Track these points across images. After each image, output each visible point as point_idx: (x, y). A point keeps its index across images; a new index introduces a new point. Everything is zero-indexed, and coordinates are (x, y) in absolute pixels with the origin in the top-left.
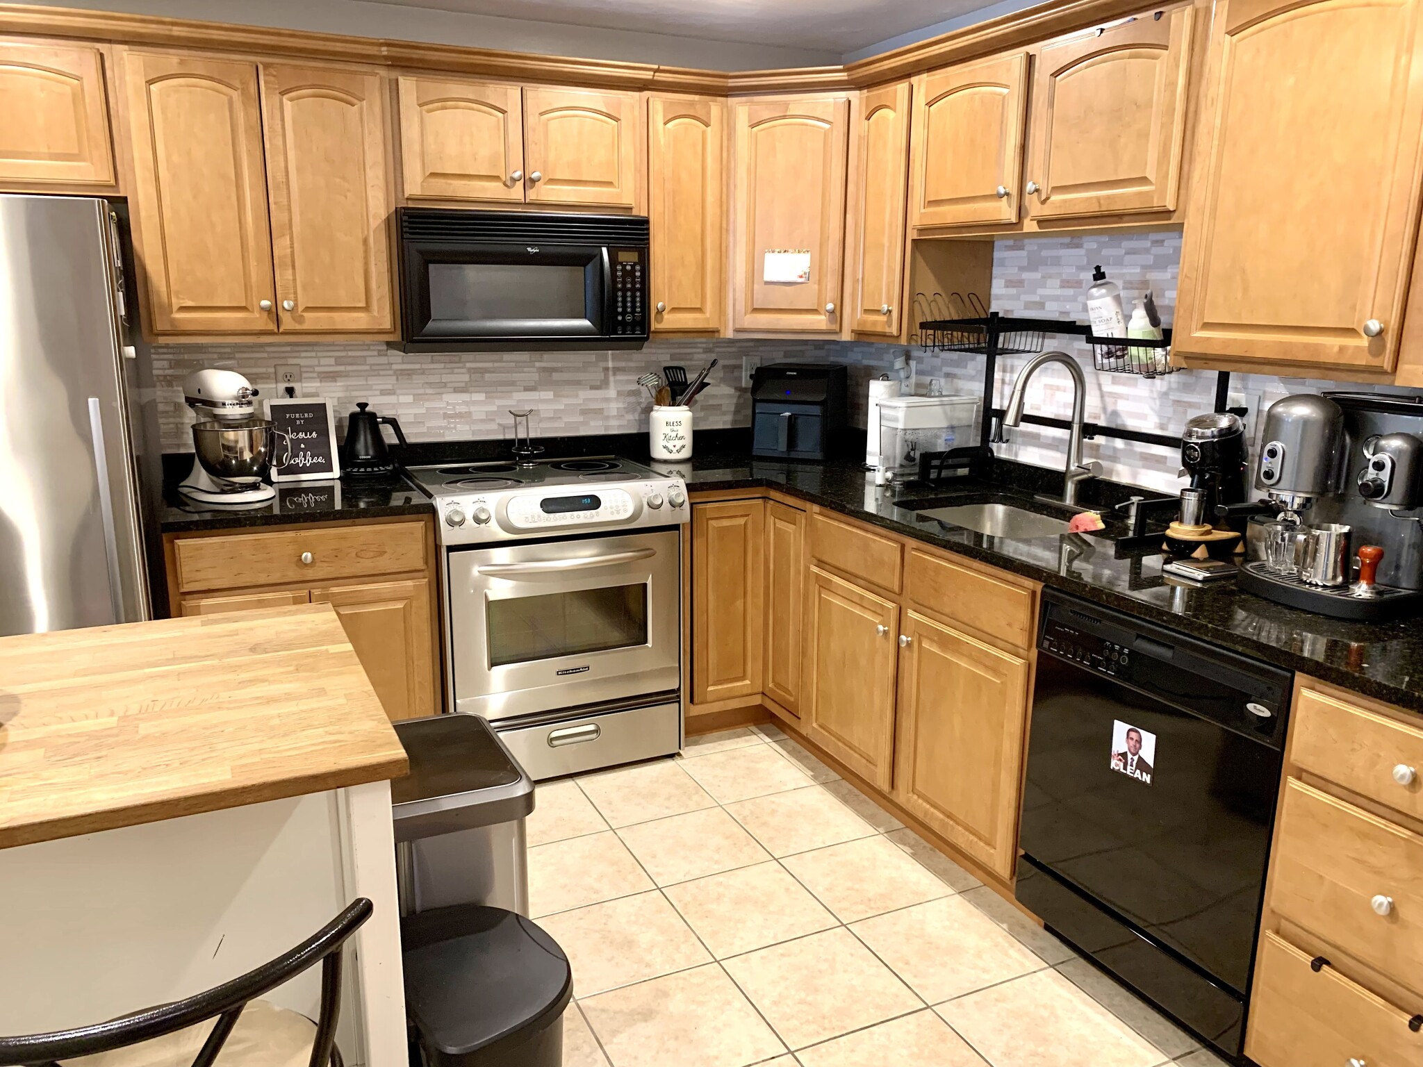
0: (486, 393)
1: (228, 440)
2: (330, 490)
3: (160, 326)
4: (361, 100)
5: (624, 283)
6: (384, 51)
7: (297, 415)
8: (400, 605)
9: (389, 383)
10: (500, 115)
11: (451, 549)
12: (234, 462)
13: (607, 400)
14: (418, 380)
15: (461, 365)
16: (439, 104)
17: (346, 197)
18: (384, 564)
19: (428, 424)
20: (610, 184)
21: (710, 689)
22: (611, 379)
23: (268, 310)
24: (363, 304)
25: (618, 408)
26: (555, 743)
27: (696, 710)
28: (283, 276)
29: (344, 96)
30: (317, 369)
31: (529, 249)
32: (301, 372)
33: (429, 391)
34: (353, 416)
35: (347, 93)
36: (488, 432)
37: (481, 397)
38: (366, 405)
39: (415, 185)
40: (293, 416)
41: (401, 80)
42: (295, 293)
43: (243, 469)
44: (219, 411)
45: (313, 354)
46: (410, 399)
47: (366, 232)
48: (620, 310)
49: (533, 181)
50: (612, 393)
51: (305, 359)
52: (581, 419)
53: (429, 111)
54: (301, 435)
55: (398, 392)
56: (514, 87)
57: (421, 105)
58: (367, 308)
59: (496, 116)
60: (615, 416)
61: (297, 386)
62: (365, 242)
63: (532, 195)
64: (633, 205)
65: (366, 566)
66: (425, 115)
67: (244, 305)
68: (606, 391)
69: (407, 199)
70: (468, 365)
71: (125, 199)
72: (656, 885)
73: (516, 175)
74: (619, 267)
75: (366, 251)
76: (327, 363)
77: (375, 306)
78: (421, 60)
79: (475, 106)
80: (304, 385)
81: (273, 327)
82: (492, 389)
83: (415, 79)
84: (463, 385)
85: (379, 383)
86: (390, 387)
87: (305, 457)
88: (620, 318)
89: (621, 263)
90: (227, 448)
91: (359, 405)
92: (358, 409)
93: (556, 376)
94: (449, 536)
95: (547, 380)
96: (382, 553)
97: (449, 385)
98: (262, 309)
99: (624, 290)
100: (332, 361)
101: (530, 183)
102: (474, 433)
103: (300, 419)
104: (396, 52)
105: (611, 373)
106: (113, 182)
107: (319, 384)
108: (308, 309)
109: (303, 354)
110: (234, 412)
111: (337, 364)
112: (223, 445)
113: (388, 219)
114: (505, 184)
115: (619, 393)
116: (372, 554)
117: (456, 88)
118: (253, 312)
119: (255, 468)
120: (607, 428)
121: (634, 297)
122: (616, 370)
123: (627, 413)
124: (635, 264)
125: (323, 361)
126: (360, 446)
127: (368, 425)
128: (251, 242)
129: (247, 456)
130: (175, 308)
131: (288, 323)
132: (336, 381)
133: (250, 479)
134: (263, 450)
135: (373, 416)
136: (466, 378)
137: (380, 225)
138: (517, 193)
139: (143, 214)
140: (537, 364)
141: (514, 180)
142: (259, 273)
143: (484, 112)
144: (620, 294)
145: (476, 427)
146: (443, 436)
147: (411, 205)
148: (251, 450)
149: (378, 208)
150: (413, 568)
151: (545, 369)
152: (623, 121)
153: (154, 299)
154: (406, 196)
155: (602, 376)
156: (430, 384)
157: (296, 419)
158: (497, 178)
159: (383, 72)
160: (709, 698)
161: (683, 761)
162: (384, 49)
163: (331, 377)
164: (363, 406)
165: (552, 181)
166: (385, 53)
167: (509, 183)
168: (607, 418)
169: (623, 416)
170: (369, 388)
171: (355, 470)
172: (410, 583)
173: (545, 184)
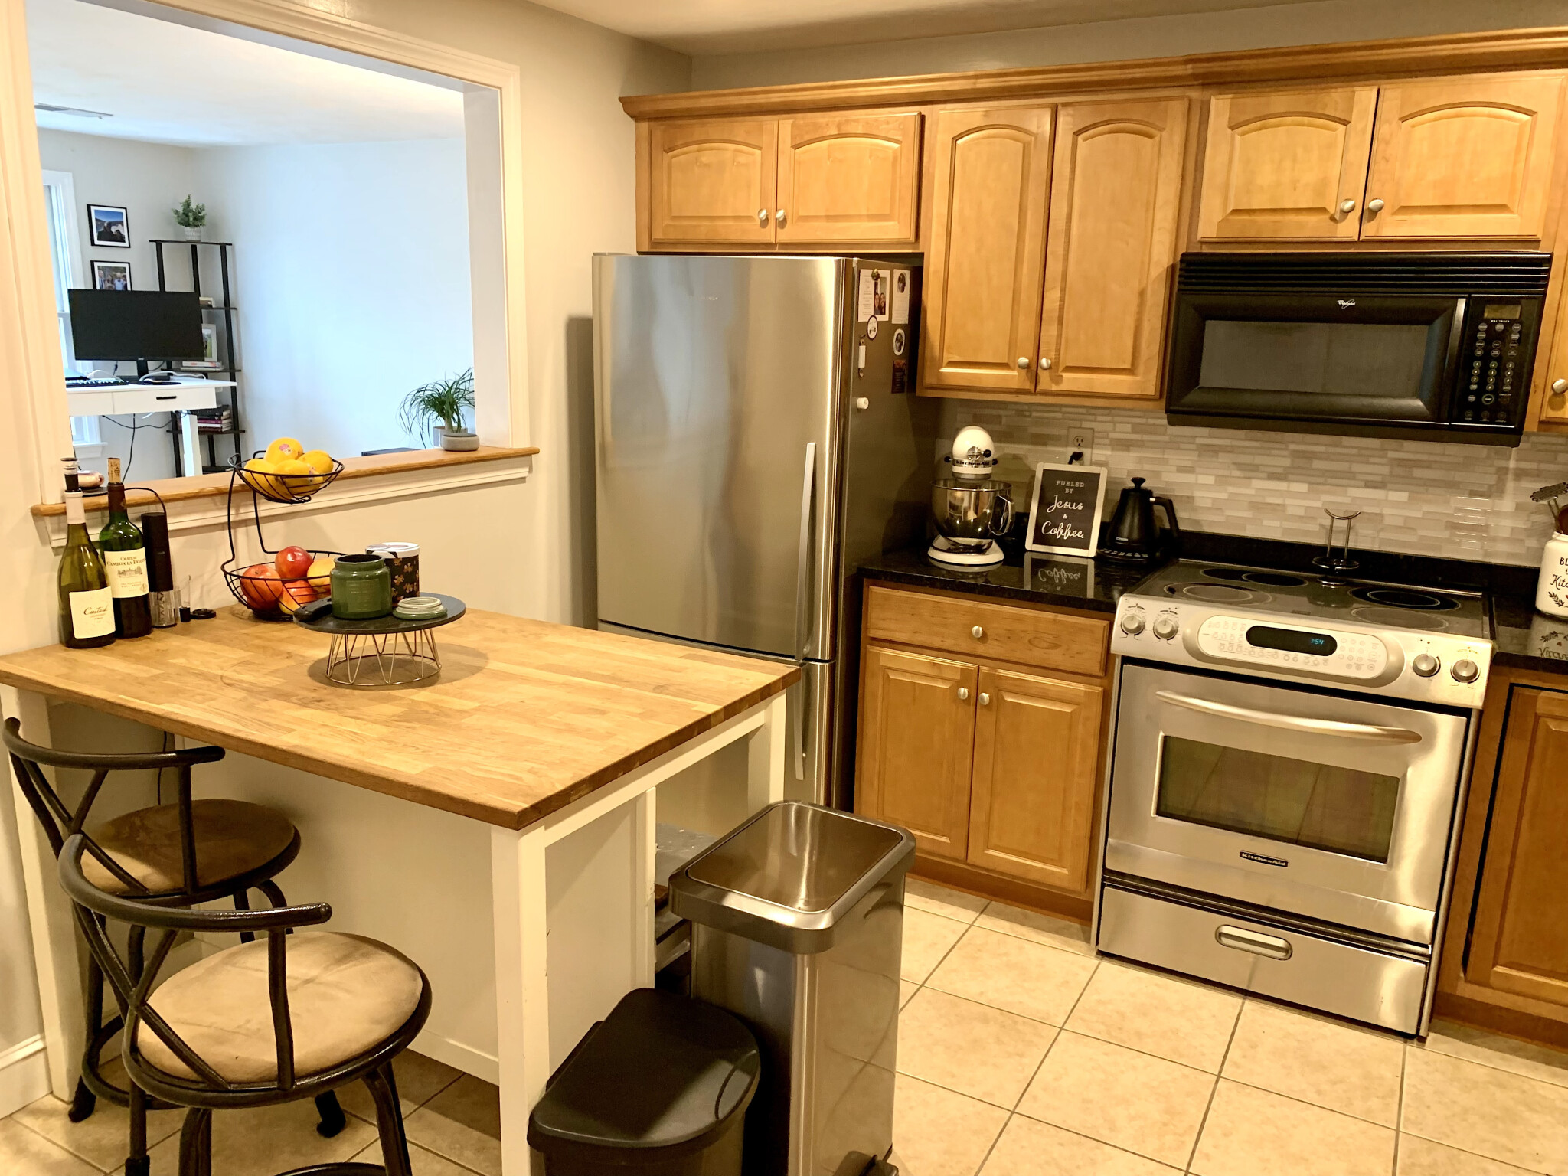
0: (1310, 483)
1: (955, 498)
2: (1084, 568)
3: (929, 379)
4: (1161, 130)
5: (1487, 350)
6: (1189, 69)
7: (1068, 483)
8: (1067, 709)
9: (1188, 459)
10: (1342, 128)
11: (1127, 660)
12: (958, 522)
13: (1497, 514)
14: (1223, 457)
15: (1283, 446)
16: (1258, 124)
17: (1127, 244)
18: (1056, 658)
19: (1228, 513)
20: (1502, 208)
21: (1499, 969)
22: (1510, 485)
23: (1028, 367)
24: (1127, 366)
25: (1513, 529)
26: (1225, 940)
27: (1466, 990)
28: (1050, 331)
29: (1143, 128)
30: (1112, 435)
31: (1341, 302)
32: (1093, 437)
33: (1237, 473)
34: (1126, 493)
35: (1147, 124)
36: (1306, 533)
37: (1303, 487)
38: (1143, 480)
39: (1210, 226)
40: (1063, 483)
41: (1213, 101)
42: (1058, 351)
43: (968, 530)
44: (957, 469)
45: (1109, 418)
46: (1210, 480)
47: (1145, 281)
48: (1474, 387)
49: (1374, 213)
50: (1507, 504)
51: (1100, 424)
52: (1446, 534)
53: (1242, 134)
54: (1067, 505)
55: (1198, 470)
56: (1368, 88)
57: (1232, 128)
58: (1131, 371)
59: (1334, 130)
60: (1505, 539)
61: (1086, 452)
62: (1142, 294)
63: (1370, 230)
64: (1539, 237)
65: (1037, 655)
66: (1238, 138)
67: (1006, 361)
68: (1498, 502)
69: (1202, 242)
70: (1292, 447)
71: (923, 254)
72: (1189, 1164)
73: (1348, 205)
74: (1483, 327)
75: (1141, 304)
76: (1123, 430)
77: (1141, 369)
78: (1237, 73)
79: (1306, 120)
80: (1096, 451)
81: (1028, 386)
82: (1320, 479)
83: (1231, 96)
84: (1280, 470)
85: (1175, 458)
86: (1188, 464)
87: (1064, 528)
88: (1472, 398)
89: (1487, 321)
90: (954, 507)
91: (1134, 480)
92: (1132, 485)
93: (1418, 472)
94: (1122, 644)
95: (1402, 476)
96: (1057, 646)
97: (1262, 468)
98: (1021, 367)
99: (1486, 359)
100: (1128, 427)
101: (1369, 214)
102: (1286, 530)
103: (1070, 487)
104: (1202, 68)
105: (1510, 476)
106: (912, 239)
107: (1109, 453)
108: (1069, 369)
109: (1099, 418)
110: (966, 470)
111: (1134, 431)
112: (950, 503)
113: (1173, 267)
114: (1333, 219)
115: (1519, 507)
116: (1045, 645)
117: (1281, 100)
118: (1013, 369)
119: (980, 529)
120: (1486, 554)
121: (1501, 370)
122: (1520, 474)
123: (1529, 536)
124: (1513, 322)
125: (1119, 427)
126: (1125, 528)
127: (1137, 506)
128: (1023, 297)
129: (971, 516)
130: (945, 361)
131: (1045, 382)
132: (1128, 450)
133: (973, 541)
134: (988, 511)
135: (1149, 493)
136: (1287, 462)
137: (1160, 274)
138: (1348, 229)
139: (932, 269)
140: (1391, 454)
141: (1345, 213)
142: (1026, 326)
143: (1318, 127)
144: (1477, 364)
145: (1287, 525)
146: (1245, 529)
147: (1206, 250)
148: (976, 512)
149: (1162, 256)
150: (1088, 672)
151: (1400, 462)
152: (1539, 116)
153: (928, 354)
154: (1199, 238)
155: (1492, 480)
156: (1239, 466)
157: (1065, 487)
158: (1323, 210)
159: (1195, 94)
160: (1493, 980)
161: (1418, 1052)
162: (1189, 66)
163: (1124, 445)
164: (1138, 481)
165: (1405, 209)
166: (1190, 71)
167: (1337, 217)
168: (1494, 539)
169: (1522, 540)
170: (1165, 462)
171: (1115, 553)
172: (1080, 687)
173: (1394, 214)
